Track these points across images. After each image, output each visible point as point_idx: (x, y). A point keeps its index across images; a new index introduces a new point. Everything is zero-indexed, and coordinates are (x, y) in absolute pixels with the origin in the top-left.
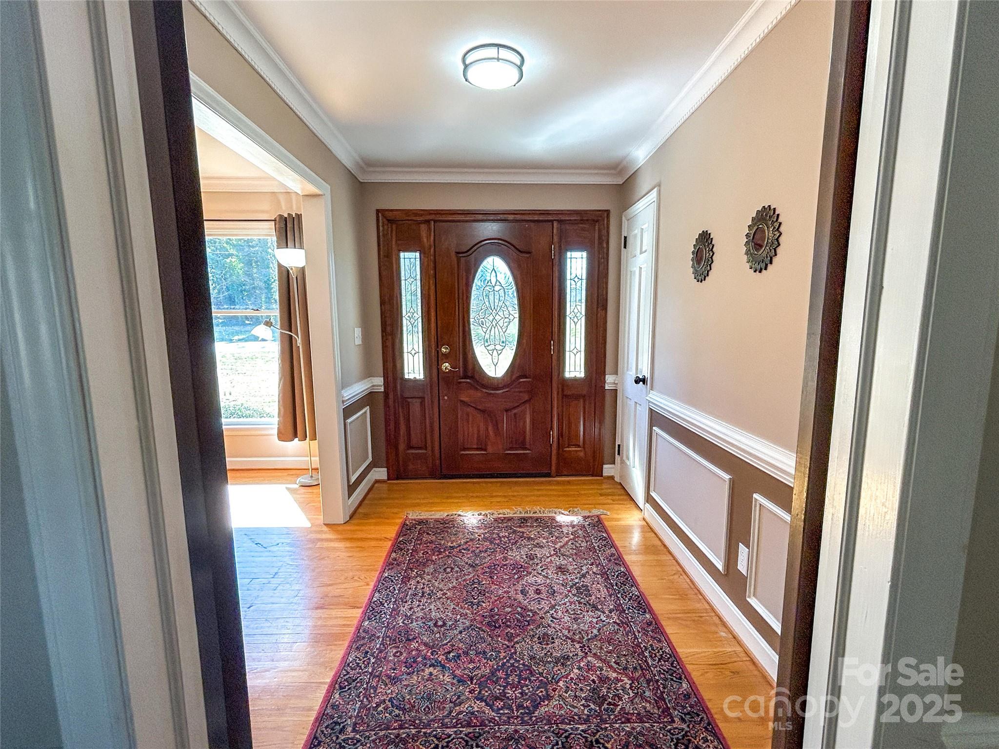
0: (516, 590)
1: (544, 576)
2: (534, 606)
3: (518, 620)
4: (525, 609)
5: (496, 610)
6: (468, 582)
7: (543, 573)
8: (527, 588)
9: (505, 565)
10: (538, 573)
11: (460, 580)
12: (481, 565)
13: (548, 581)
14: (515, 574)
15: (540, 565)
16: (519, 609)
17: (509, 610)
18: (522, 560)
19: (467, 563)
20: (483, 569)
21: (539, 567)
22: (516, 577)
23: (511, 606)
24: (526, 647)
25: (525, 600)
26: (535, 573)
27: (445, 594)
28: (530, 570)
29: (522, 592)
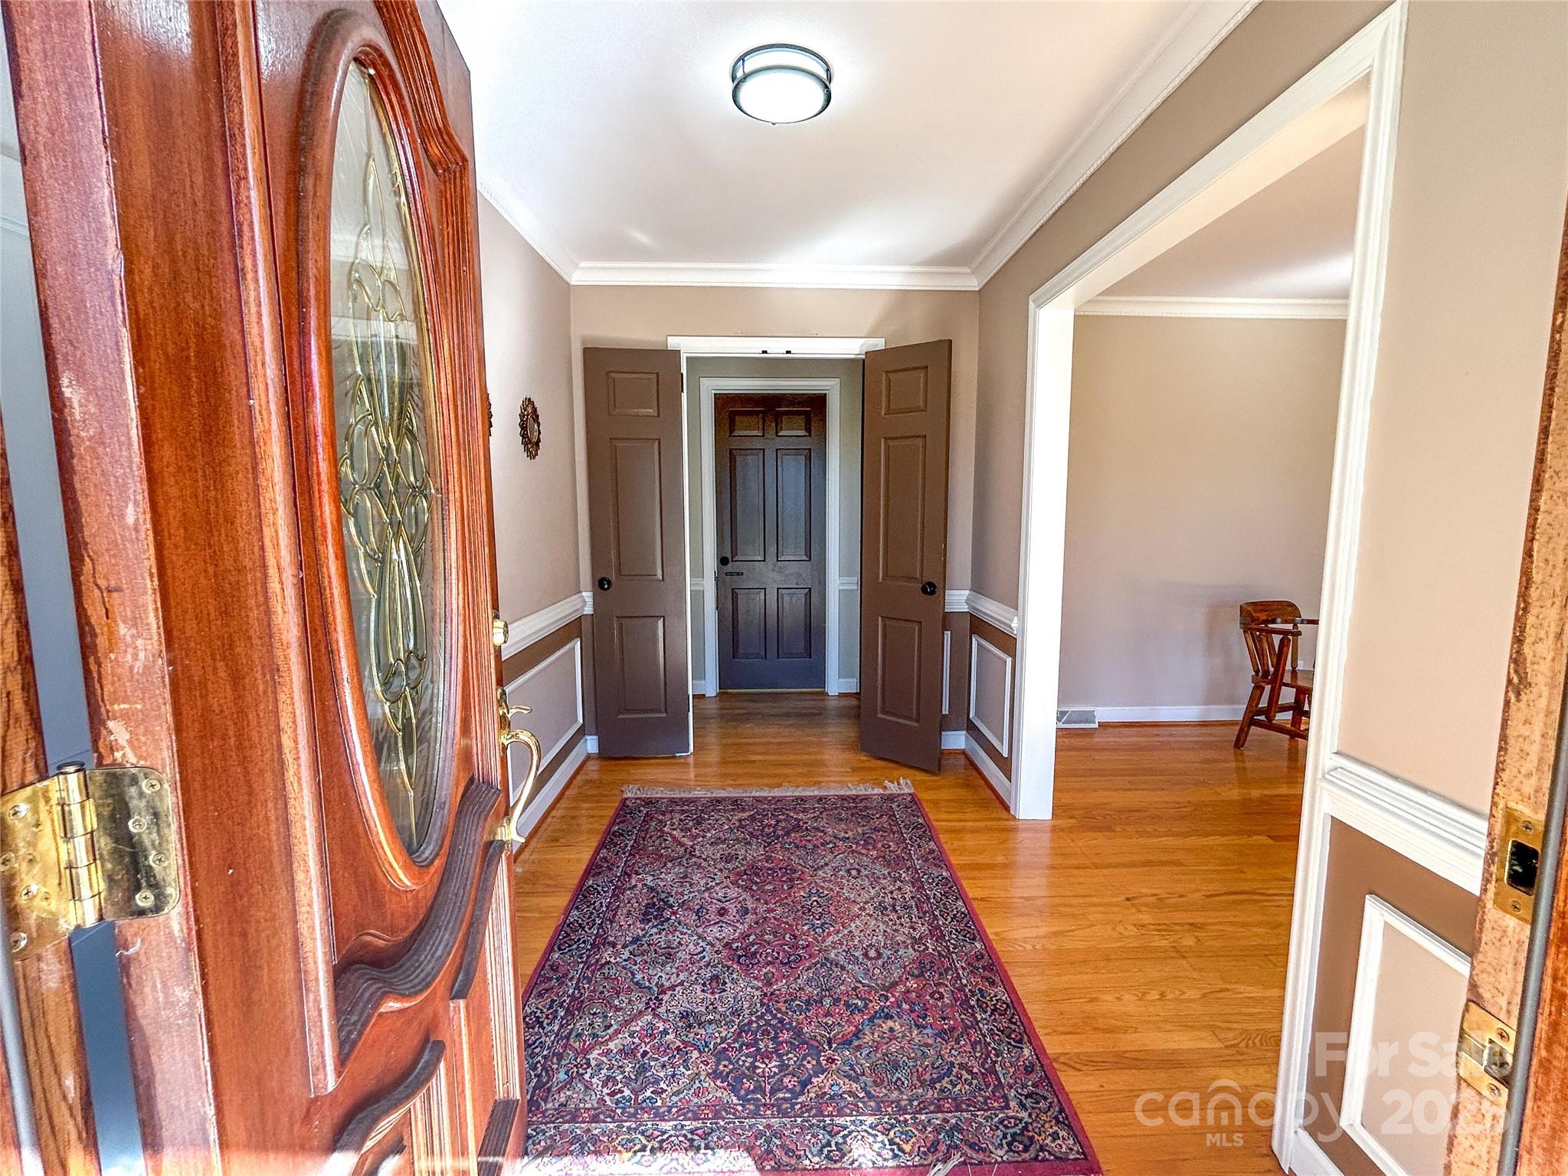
0: (756, 914)
1: (704, 939)
2: (733, 892)
3: (757, 875)
4: (747, 889)
5: (785, 887)
6: (832, 929)
7: (704, 944)
8: (737, 917)
9: (768, 963)
10: (713, 945)
11: (846, 932)
12: (815, 964)
13: (700, 930)
14: (753, 944)
15: (702, 963)
16: (754, 888)
17: (767, 887)
18: (735, 976)
19: (843, 968)
20: (810, 956)
21: (707, 959)
22: (752, 938)
23: (765, 892)
24: (755, 852)
25: (745, 900)
26: (719, 946)
27: (862, 909)
28: (725, 953)
29: (746, 911)
